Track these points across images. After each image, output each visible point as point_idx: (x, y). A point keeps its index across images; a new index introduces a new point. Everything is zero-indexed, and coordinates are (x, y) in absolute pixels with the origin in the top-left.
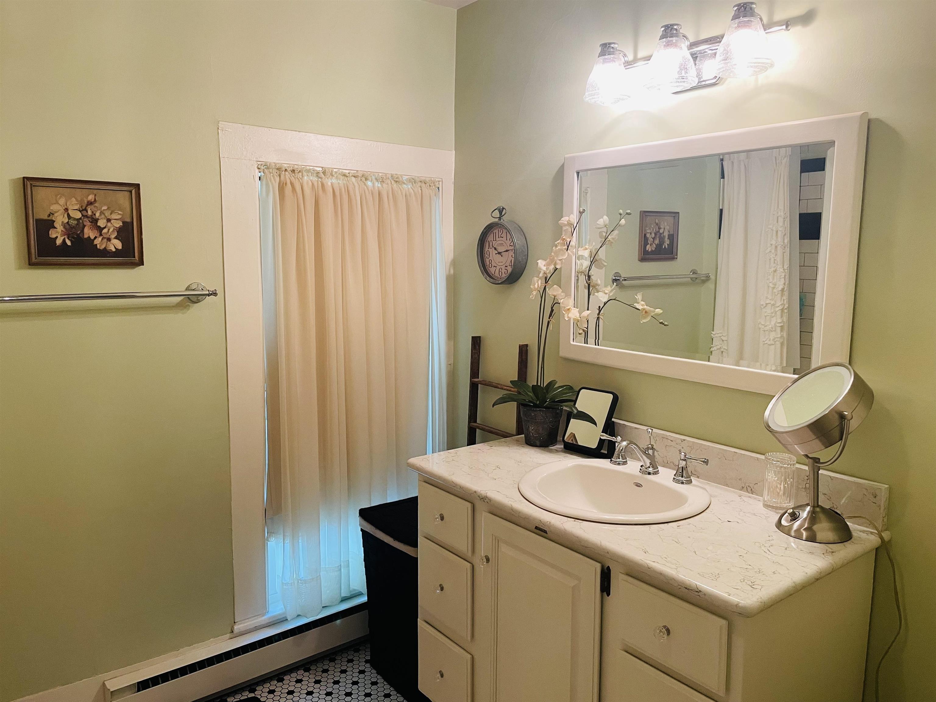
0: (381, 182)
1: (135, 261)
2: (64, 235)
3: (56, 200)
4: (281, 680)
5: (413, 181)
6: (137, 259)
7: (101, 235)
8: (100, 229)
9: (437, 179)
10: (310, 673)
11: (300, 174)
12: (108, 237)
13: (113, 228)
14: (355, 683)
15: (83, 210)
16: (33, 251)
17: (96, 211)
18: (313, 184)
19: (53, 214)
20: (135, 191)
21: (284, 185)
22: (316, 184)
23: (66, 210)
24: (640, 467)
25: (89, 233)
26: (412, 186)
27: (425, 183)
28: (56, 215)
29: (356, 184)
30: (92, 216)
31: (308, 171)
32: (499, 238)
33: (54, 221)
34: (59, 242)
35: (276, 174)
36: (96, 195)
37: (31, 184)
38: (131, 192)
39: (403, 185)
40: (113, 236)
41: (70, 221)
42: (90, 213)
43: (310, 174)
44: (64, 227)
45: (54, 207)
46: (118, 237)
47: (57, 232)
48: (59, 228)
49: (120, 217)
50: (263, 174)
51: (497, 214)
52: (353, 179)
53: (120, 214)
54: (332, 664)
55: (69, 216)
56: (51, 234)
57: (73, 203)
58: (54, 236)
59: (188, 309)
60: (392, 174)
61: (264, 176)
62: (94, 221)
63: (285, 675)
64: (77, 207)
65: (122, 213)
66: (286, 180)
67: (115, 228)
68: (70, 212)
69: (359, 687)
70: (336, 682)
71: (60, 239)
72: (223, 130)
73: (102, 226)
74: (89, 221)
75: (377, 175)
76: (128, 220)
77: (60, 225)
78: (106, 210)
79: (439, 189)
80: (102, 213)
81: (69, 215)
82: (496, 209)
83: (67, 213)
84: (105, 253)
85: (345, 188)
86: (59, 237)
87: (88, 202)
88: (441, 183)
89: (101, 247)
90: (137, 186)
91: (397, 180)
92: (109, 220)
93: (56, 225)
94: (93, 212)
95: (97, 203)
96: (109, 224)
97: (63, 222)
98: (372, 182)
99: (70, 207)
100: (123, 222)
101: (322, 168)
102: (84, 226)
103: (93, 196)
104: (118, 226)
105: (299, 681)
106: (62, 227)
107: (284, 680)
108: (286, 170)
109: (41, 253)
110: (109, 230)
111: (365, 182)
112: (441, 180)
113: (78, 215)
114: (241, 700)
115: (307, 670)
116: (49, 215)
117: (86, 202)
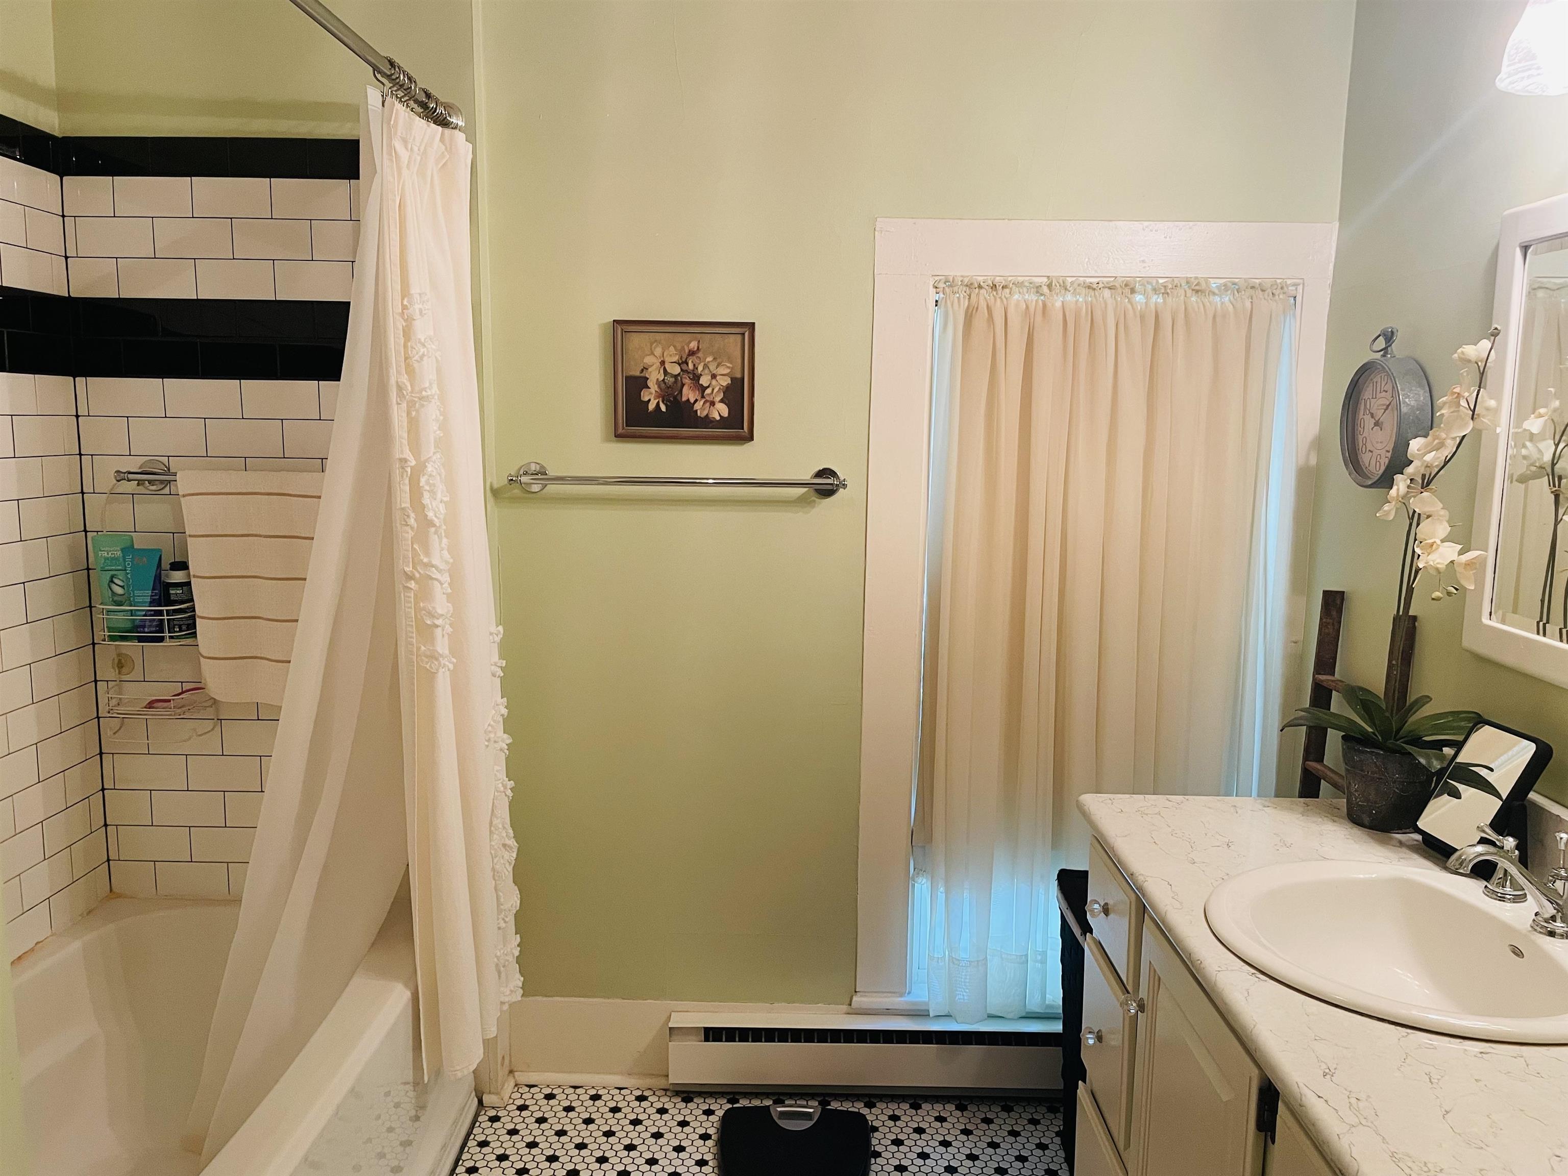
0: (1163, 293)
1: (744, 434)
2: (659, 397)
3: (651, 349)
4: (916, 1107)
5: (1232, 287)
6: (746, 431)
7: (703, 397)
8: (703, 389)
9: (1289, 282)
10: (963, 1114)
11: (1007, 291)
12: (712, 399)
13: (718, 387)
14: (1021, 1159)
15: (683, 363)
16: (620, 421)
17: (699, 364)
18: (1027, 307)
19: (647, 369)
20: (749, 333)
21: (974, 311)
22: (1032, 309)
23: (663, 363)
24: (1534, 917)
25: (689, 394)
26: (1232, 298)
27: (1263, 291)
28: (650, 370)
29: (1110, 302)
30: (693, 370)
31: (1019, 285)
32: (1380, 393)
33: (648, 379)
34: (652, 406)
35: (965, 294)
36: (699, 341)
37: (622, 329)
38: (743, 334)
39: (1211, 296)
40: (718, 399)
41: (666, 378)
42: (691, 366)
43: (1025, 290)
44: (659, 387)
45: (648, 360)
46: (725, 399)
47: (651, 393)
48: (653, 387)
49: (727, 371)
50: (942, 295)
51: (1381, 343)
52: (1107, 293)
53: (728, 367)
54: (1004, 1115)
55: (666, 372)
56: (643, 396)
57: (671, 353)
58: (646, 399)
59: (813, 507)
60: (1187, 278)
61: (943, 298)
62: (696, 377)
63: (926, 1102)
64: (676, 359)
65: (731, 366)
66: (978, 304)
67: (721, 387)
68: (667, 366)
69: (1024, 1167)
70: (994, 1145)
71: (653, 403)
72: (881, 231)
73: (705, 385)
74: (689, 378)
75: (1154, 282)
76: (739, 375)
77: (653, 383)
78: (712, 361)
79: (1295, 300)
80: (706, 366)
81: (665, 370)
82: (1379, 336)
83: (662, 368)
84: (707, 422)
85: (1087, 312)
86: (652, 400)
87: (690, 351)
88: (1300, 288)
89: (701, 413)
90: (751, 326)
91: (1197, 288)
92: (714, 376)
93: (650, 384)
94: (694, 365)
95: (701, 352)
96: (714, 382)
97: (658, 379)
98: (1146, 295)
99: (668, 359)
100: (732, 379)
101: (1048, 277)
102: (683, 385)
103: (697, 342)
104: (725, 384)
105: (941, 1119)
106: (656, 386)
107: (920, 1108)
108: (980, 287)
109: (629, 423)
110: (713, 390)
111: (1129, 296)
112: (1301, 281)
113: (676, 370)
114: (848, 1111)
115: (961, 1108)
116: (642, 371)
117: (687, 351)
